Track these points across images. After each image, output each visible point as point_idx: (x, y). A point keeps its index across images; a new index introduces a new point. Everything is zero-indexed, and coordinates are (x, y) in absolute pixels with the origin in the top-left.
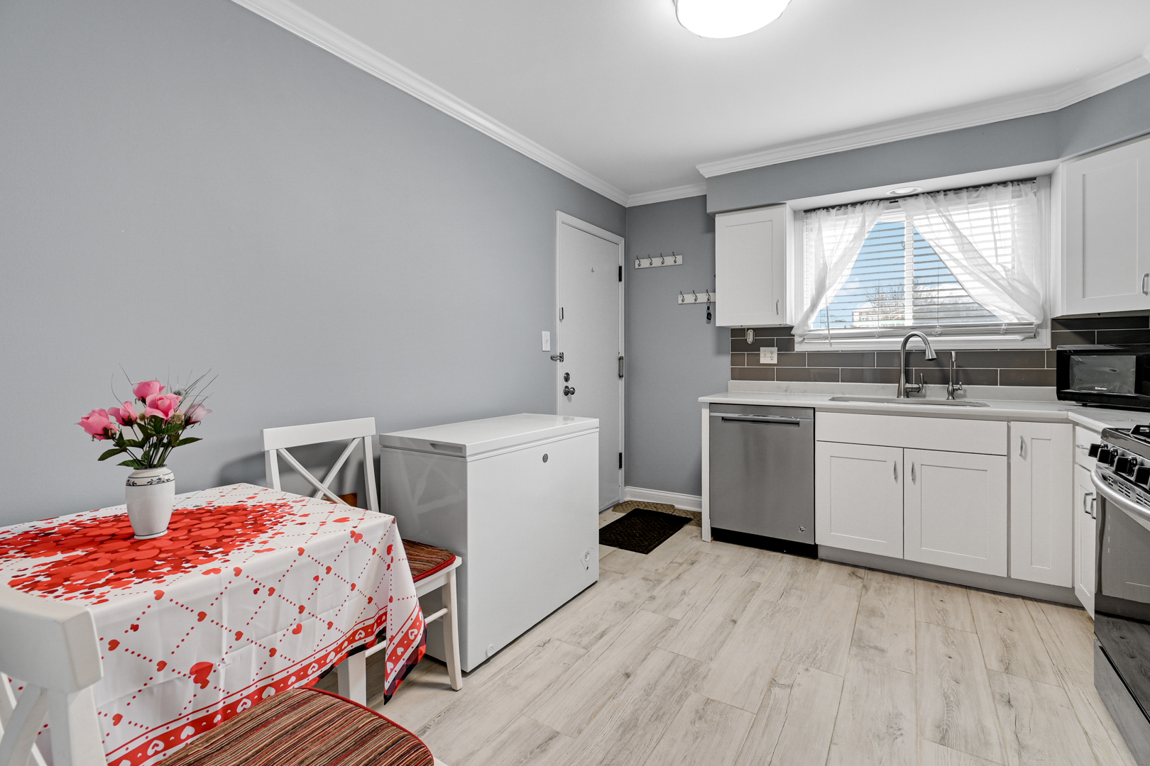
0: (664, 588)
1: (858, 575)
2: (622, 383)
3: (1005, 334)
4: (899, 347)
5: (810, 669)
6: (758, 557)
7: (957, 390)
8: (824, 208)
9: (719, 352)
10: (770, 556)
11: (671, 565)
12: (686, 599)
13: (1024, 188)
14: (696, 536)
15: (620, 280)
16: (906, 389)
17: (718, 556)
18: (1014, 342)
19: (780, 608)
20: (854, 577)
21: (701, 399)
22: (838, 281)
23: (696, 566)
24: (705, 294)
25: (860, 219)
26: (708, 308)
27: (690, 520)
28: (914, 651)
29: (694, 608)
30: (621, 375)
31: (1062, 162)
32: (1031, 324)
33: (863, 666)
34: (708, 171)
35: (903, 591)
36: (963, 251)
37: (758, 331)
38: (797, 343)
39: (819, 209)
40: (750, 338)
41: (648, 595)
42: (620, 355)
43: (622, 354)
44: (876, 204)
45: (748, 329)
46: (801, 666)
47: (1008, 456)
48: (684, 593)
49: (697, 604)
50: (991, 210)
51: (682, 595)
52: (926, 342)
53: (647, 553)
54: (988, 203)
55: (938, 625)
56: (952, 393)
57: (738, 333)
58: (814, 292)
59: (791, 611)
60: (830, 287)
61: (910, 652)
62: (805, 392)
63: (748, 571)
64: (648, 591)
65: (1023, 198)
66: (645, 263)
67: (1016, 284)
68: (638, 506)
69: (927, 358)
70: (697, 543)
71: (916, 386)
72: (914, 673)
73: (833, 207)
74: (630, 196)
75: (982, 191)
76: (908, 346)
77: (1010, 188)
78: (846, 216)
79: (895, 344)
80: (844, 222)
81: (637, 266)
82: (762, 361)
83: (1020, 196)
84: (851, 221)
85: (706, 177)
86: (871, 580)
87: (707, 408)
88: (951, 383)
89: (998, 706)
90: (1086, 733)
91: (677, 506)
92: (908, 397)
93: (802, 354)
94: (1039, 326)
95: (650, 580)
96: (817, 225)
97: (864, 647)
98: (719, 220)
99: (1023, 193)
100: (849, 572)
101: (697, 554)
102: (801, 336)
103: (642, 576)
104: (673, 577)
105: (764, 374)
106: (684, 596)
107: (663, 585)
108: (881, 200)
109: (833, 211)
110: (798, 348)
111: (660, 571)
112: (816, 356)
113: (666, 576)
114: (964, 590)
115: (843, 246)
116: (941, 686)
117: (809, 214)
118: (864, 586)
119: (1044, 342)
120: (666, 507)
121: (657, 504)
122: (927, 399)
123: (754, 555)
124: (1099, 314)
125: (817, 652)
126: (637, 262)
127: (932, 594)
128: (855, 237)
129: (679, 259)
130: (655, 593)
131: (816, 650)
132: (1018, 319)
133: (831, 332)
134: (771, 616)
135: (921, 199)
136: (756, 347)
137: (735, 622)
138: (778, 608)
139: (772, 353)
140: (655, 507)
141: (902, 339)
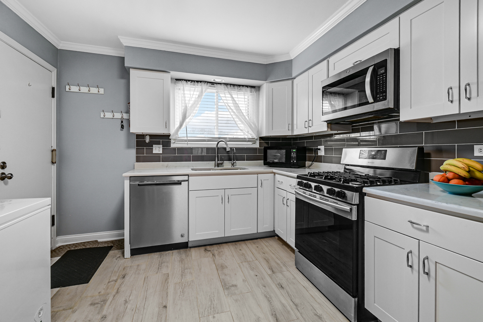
0: (110, 305)
1: (208, 250)
2: (54, 168)
3: (247, 142)
4: (215, 146)
5: (215, 315)
6: (160, 257)
7: (234, 163)
8: (185, 80)
9: (129, 147)
10: (166, 254)
11: (109, 284)
12: (129, 306)
13: (253, 89)
14: (120, 257)
15: (53, 96)
16: (218, 164)
17: (138, 265)
18: (249, 145)
19: (185, 285)
20: (207, 251)
21: (124, 175)
22: (191, 115)
23: (127, 278)
24: (119, 114)
25: (200, 89)
26: (122, 122)
27: (111, 247)
28: (245, 279)
29: (137, 311)
30: (54, 161)
31: (266, 83)
32: (254, 139)
33: (233, 299)
34: (127, 42)
35: (228, 251)
36: (237, 110)
37: (152, 136)
38: (172, 143)
39: (183, 80)
40: (147, 140)
41: (100, 317)
42: (53, 148)
43: (55, 147)
44: (206, 83)
45: (146, 135)
46: (210, 316)
47: (257, 187)
48: (126, 302)
49: (138, 306)
50: (244, 96)
51: (125, 304)
52: (226, 144)
53: (88, 283)
54: (243, 93)
55: (245, 262)
56: (233, 165)
57: (140, 137)
58: (181, 119)
59: (190, 283)
60: (188, 117)
61: (244, 280)
62: (176, 167)
63: (159, 268)
64: (98, 313)
65: (253, 93)
66: (74, 89)
67: (251, 123)
68: (69, 248)
69: (227, 151)
70: (122, 261)
71: (221, 162)
72: (251, 291)
73: (189, 81)
74: (62, 42)
75: (241, 87)
76: (219, 146)
77: (249, 89)
78: (194, 86)
79: (213, 145)
80: (194, 89)
81: (67, 89)
82: (154, 152)
83: (251, 92)
84: (196, 89)
85: (125, 45)
86: (213, 250)
87: (128, 180)
88: (232, 161)
89: (280, 290)
90: (304, 287)
91: (99, 240)
92: (218, 167)
93: (174, 149)
94: (256, 139)
95: (97, 303)
96: (182, 88)
97: (229, 288)
98: (132, 71)
99: (252, 91)
100: (204, 249)
101: (124, 269)
102: (174, 140)
103: (90, 303)
104: (114, 293)
105: (156, 159)
106: (127, 304)
107: (108, 303)
108: (208, 82)
109: (189, 83)
110: (173, 146)
111: (102, 293)
112: (181, 150)
113: (108, 294)
114: (243, 242)
115: (193, 99)
116: (262, 292)
117: (178, 81)
118: (213, 255)
119: (257, 145)
120: (92, 243)
121: (84, 243)
122: (224, 167)
123: (158, 257)
124: (270, 136)
125: (213, 303)
126: (67, 87)
127: (236, 248)
128: (199, 96)
129: (102, 91)
130: (104, 312)
131: (212, 302)
132: (252, 136)
133: (188, 138)
134: (182, 292)
135: (223, 85)
136: (151, 145)
137: (165, 307)
138: (183, 285)
139: (159, 148)
140: (84, 245)
141: (216, 143)
